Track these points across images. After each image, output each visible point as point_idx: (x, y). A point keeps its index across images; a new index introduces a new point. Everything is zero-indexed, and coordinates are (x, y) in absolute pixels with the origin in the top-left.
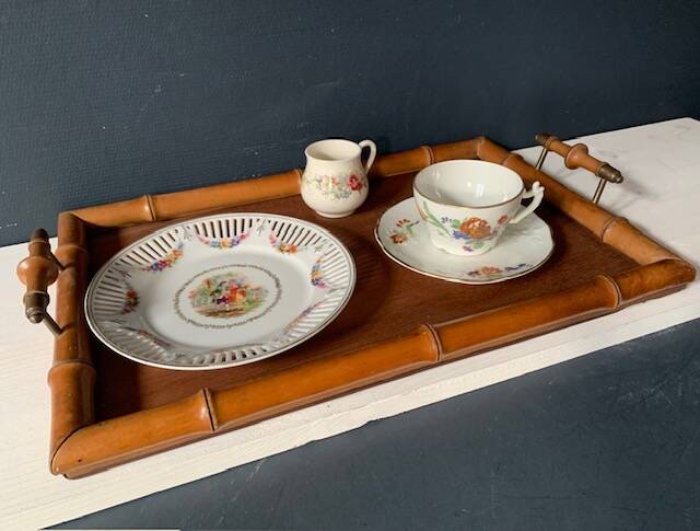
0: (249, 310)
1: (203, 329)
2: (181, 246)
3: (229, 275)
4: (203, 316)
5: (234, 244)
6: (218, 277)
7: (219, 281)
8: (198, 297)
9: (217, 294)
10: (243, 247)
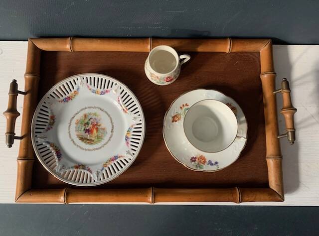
0: (96, 143)
1: (76, 147)
2: (78, 89)
3: (95, 114)
4: (78, 139)
5: (102, 93)
6: (90, 114)
7: (90, 117)
8: (79, 125)
9: (87, 126)
10: (105, 97)
